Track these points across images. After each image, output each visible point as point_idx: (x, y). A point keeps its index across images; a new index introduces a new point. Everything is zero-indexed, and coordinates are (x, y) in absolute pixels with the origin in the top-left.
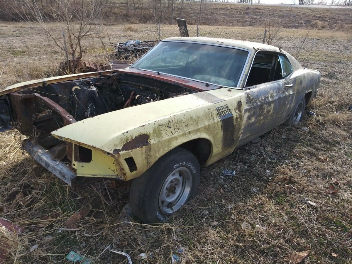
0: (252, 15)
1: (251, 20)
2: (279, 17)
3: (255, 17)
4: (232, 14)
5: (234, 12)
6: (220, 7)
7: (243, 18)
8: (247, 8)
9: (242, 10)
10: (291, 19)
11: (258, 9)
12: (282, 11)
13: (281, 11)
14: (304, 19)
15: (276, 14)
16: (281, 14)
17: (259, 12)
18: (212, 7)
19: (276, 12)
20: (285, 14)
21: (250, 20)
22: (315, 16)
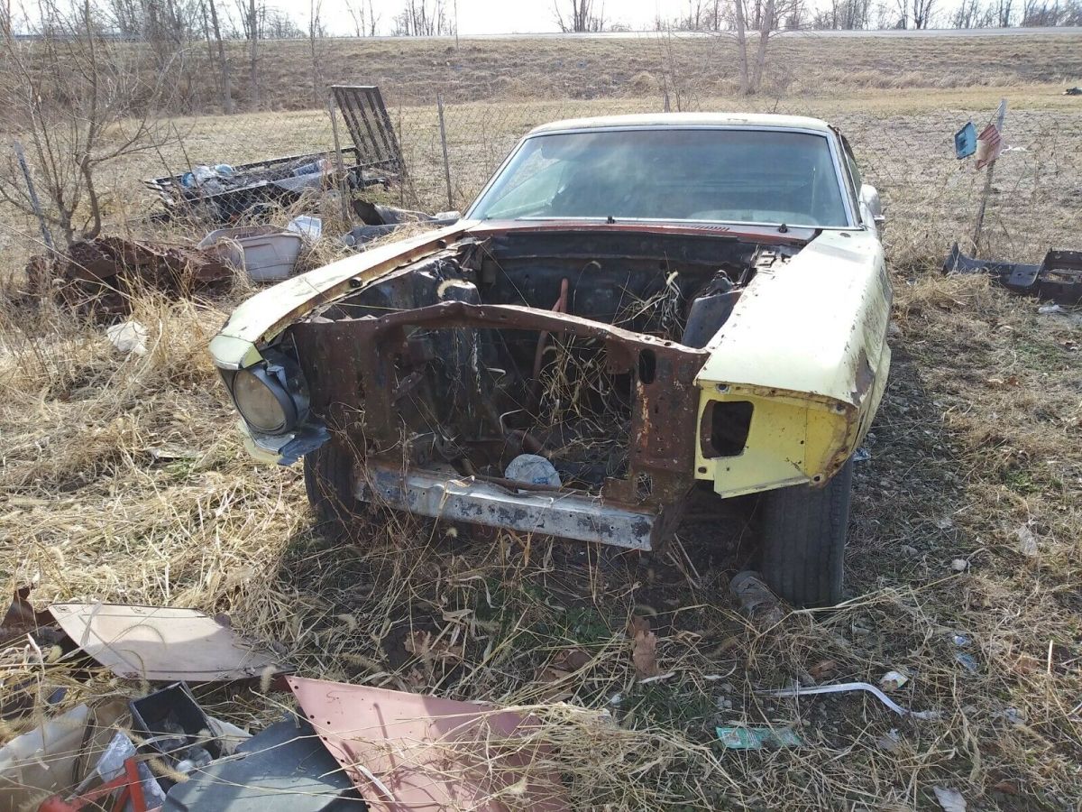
0: (467, 70)
1: (468, 83)
2: (542, 71)
3: (477, 73)
4: (406, 69)
5: (411, 63)
6: (367, 51)
7: (444, 79)
8: (446, 48)
9: (435, 56)
10: (576, 73)
11: (479, 50)
12: (546, 51)
13: (543, 52)
14: (607, 71)
15: (532, 60)
16: (544, 60)
17: (484, 60)
18: (343, 54)
19: (533, 57)
20: (554, 59)
21: (464, 83)
22: (634, 61)
